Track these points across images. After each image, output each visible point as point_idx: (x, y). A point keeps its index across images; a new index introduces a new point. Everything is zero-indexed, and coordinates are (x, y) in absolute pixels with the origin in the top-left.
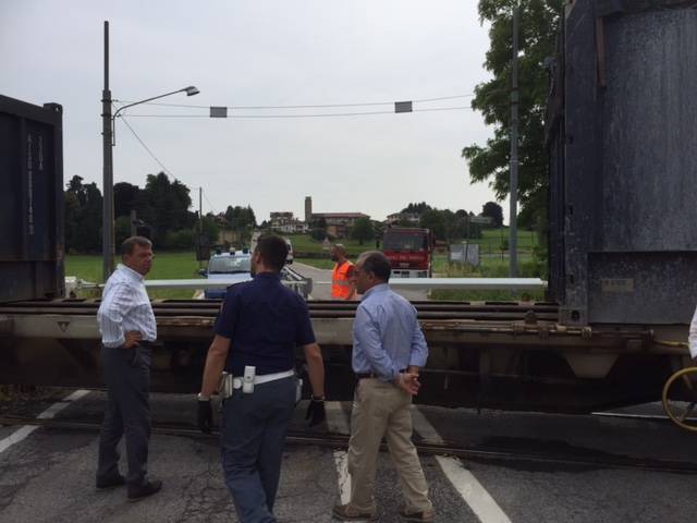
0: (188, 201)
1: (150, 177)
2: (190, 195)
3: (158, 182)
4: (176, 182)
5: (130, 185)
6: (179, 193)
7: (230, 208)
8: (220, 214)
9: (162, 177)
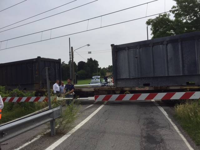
0: (98, 65)
1: (88, 59)
2: (98, 63)
3: (90, 60)
4: (95, 60)
5: (83, 62)
6: (96, 63)
7: (109, 66)
8: (107, 68)
9: (91, 59)
